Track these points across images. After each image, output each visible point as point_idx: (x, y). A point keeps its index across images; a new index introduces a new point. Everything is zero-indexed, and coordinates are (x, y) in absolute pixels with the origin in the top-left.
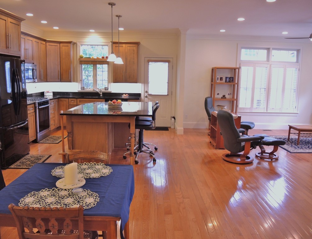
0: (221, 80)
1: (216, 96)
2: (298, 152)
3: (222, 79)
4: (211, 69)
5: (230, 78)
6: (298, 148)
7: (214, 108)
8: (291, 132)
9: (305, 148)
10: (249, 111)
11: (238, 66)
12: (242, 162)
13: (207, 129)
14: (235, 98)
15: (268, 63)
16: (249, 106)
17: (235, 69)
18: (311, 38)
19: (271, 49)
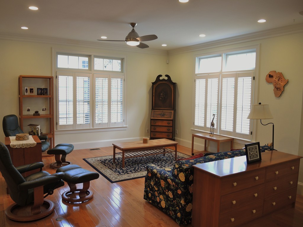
0: (31, 92)
1: (25, 113)
3: (32, 91)
4: (18, 78)
6: (123, 172)
8: (116, 152)
10: (72, 129)
11: (54, 75)
15: (90, 72)
16: (71, 122)
17: (51, 79)
18: (128, 41)
19: (92, 56)
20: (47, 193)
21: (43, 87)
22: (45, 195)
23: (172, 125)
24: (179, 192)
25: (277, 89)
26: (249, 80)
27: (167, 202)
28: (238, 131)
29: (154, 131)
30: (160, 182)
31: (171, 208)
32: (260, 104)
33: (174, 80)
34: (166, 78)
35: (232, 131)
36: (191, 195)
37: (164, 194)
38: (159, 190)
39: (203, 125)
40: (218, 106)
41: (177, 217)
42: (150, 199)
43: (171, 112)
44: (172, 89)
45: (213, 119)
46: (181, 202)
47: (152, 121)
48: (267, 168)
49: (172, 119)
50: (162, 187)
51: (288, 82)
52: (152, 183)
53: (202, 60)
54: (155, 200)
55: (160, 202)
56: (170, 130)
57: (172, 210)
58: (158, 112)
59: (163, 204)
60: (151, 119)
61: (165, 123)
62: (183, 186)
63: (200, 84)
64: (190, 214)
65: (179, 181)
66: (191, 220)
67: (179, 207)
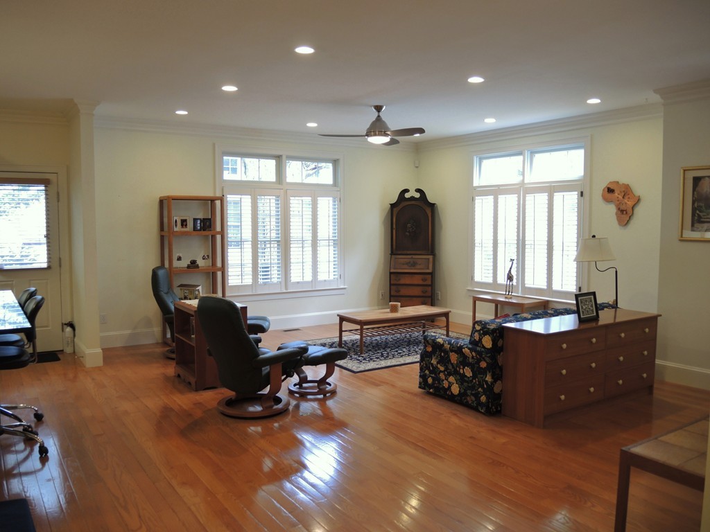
0: (182, 225)
1: (176, 264)
2: (367, 368)
3: (185, 223)
4: (158, 200)
5: (204, 221)
6: (364, 359)
7: (173, 291)
8: (343, 329)
9: (377, 358)
10: (251, 293)
11: (218, 194)
12: (266, 414)
13: (157, 343)
14: (219, 264)
15: (279, 186)
16: (248, 280)
17: (212, 201)
18: (371, 136)
19: (284, 157)
20: (285, 376)
21: (201, 216)
22: (283, 377)
23: (430, 283)
24: (483, 365)
25: (622, 211)
26: (572, 197)
27: (462, 384)
28: (556, 286)
29: (398, 294)
30: (449, 356)
31: (469, 392)
32: (594, 236)
33: (431, 199)
34: (417, 195)
35: (546, 287)
36: (501, 368)
37: (456, 373)
38: (446, 369)
39: (490, 280)
40: (518, 244)
41: (480, 404)
42: (430, 386)
43: (429, 259)
44: (430, 215)
45: (511, 268)
46: (487, 379)
47: (392, 275)
48: (606, 326)
49: (430, 271)
50: (452, 364)
51: (639, 200)
52: (434, 361)
53: (485, 162)
54: (441, 386)
55: (449, 387)
56: (426, 292)
57: (472, 394)
58: (403, 259)
59: (455, 389)
60: (391, 273)
61: (417, 280)
62: (489, 355)
63: (483, 207)
64: (499, 396)
65: (483, 349)
66: (500, 405)
67: (483, 387)
